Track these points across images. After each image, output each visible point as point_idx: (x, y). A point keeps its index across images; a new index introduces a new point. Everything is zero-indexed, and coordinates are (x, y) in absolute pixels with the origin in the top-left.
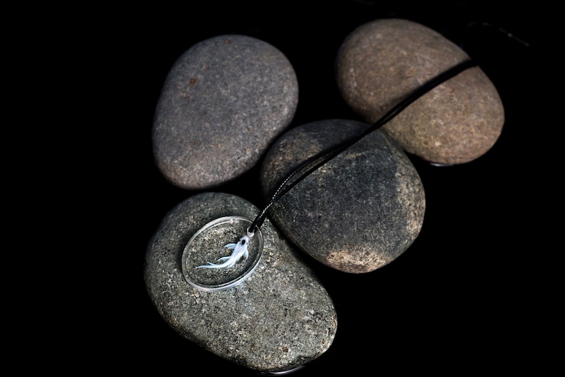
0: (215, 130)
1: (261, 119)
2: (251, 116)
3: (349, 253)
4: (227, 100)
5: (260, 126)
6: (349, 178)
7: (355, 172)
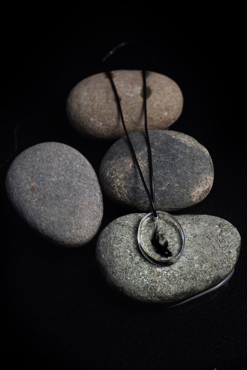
0: (73, 198)
1: (85, 175)
2: (80, 177)
3: (199, 186)
4: (60, 181)
5: (88, 178)
6: (159, 157)
7: (158, 152)
